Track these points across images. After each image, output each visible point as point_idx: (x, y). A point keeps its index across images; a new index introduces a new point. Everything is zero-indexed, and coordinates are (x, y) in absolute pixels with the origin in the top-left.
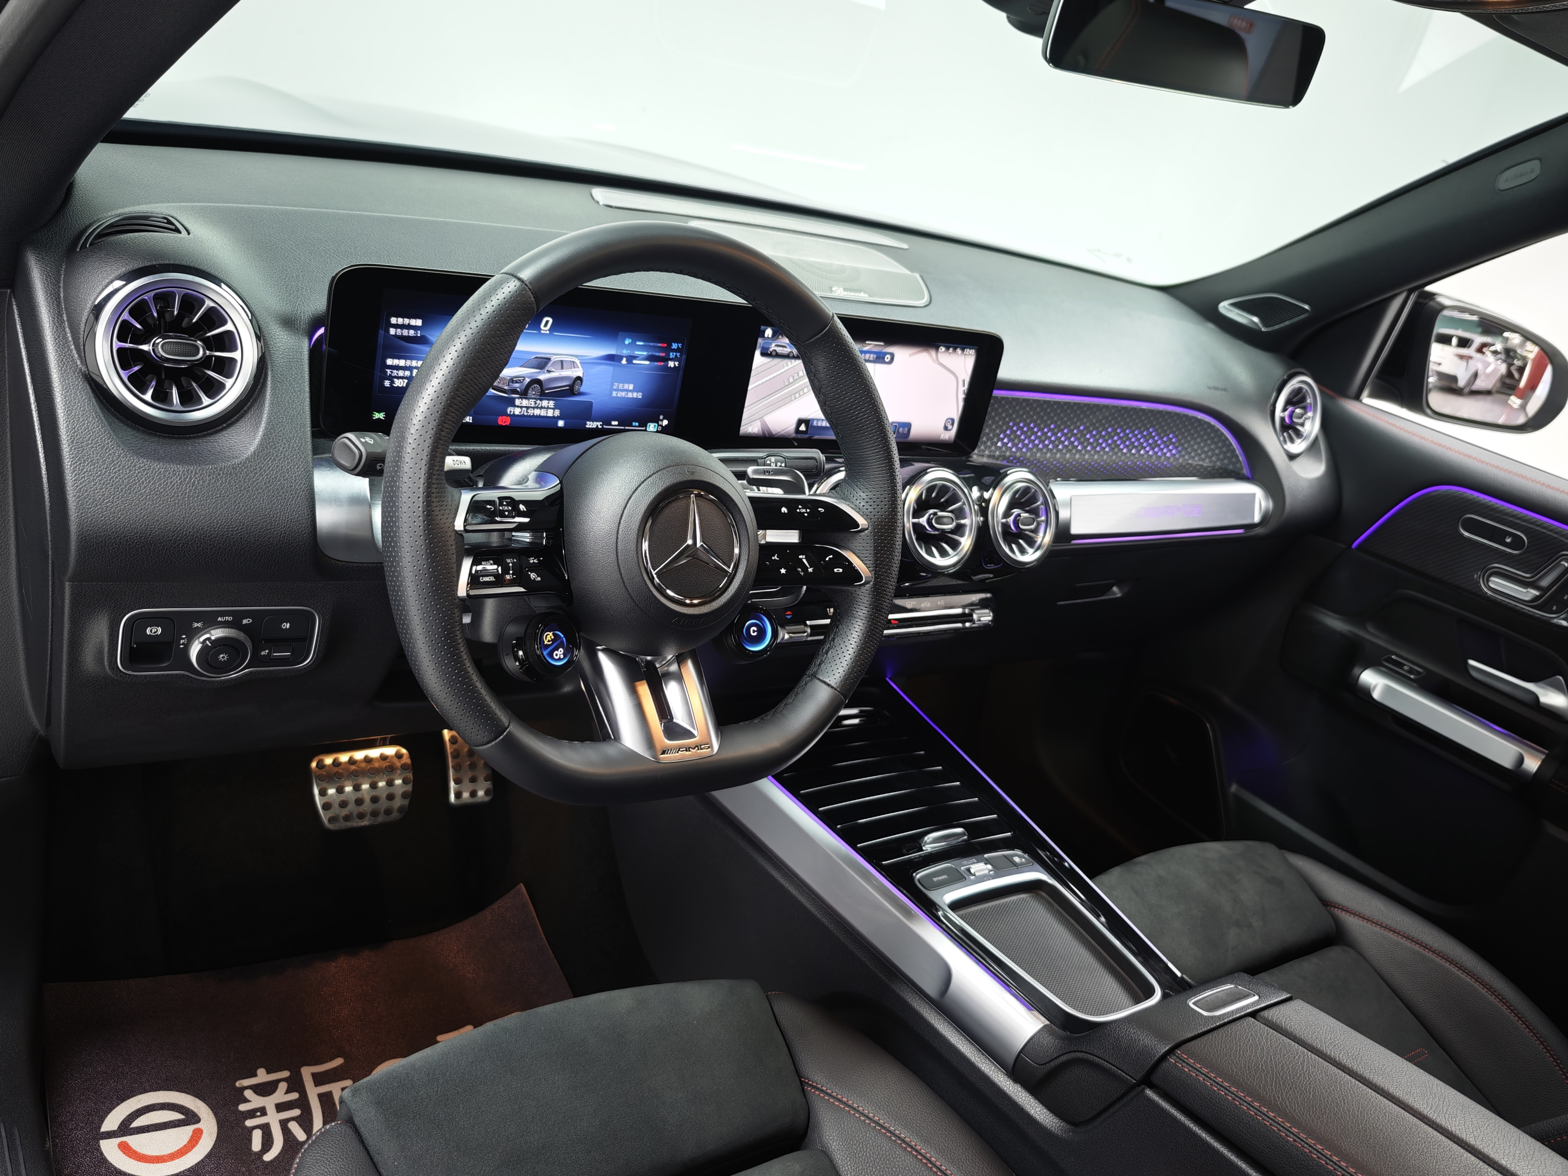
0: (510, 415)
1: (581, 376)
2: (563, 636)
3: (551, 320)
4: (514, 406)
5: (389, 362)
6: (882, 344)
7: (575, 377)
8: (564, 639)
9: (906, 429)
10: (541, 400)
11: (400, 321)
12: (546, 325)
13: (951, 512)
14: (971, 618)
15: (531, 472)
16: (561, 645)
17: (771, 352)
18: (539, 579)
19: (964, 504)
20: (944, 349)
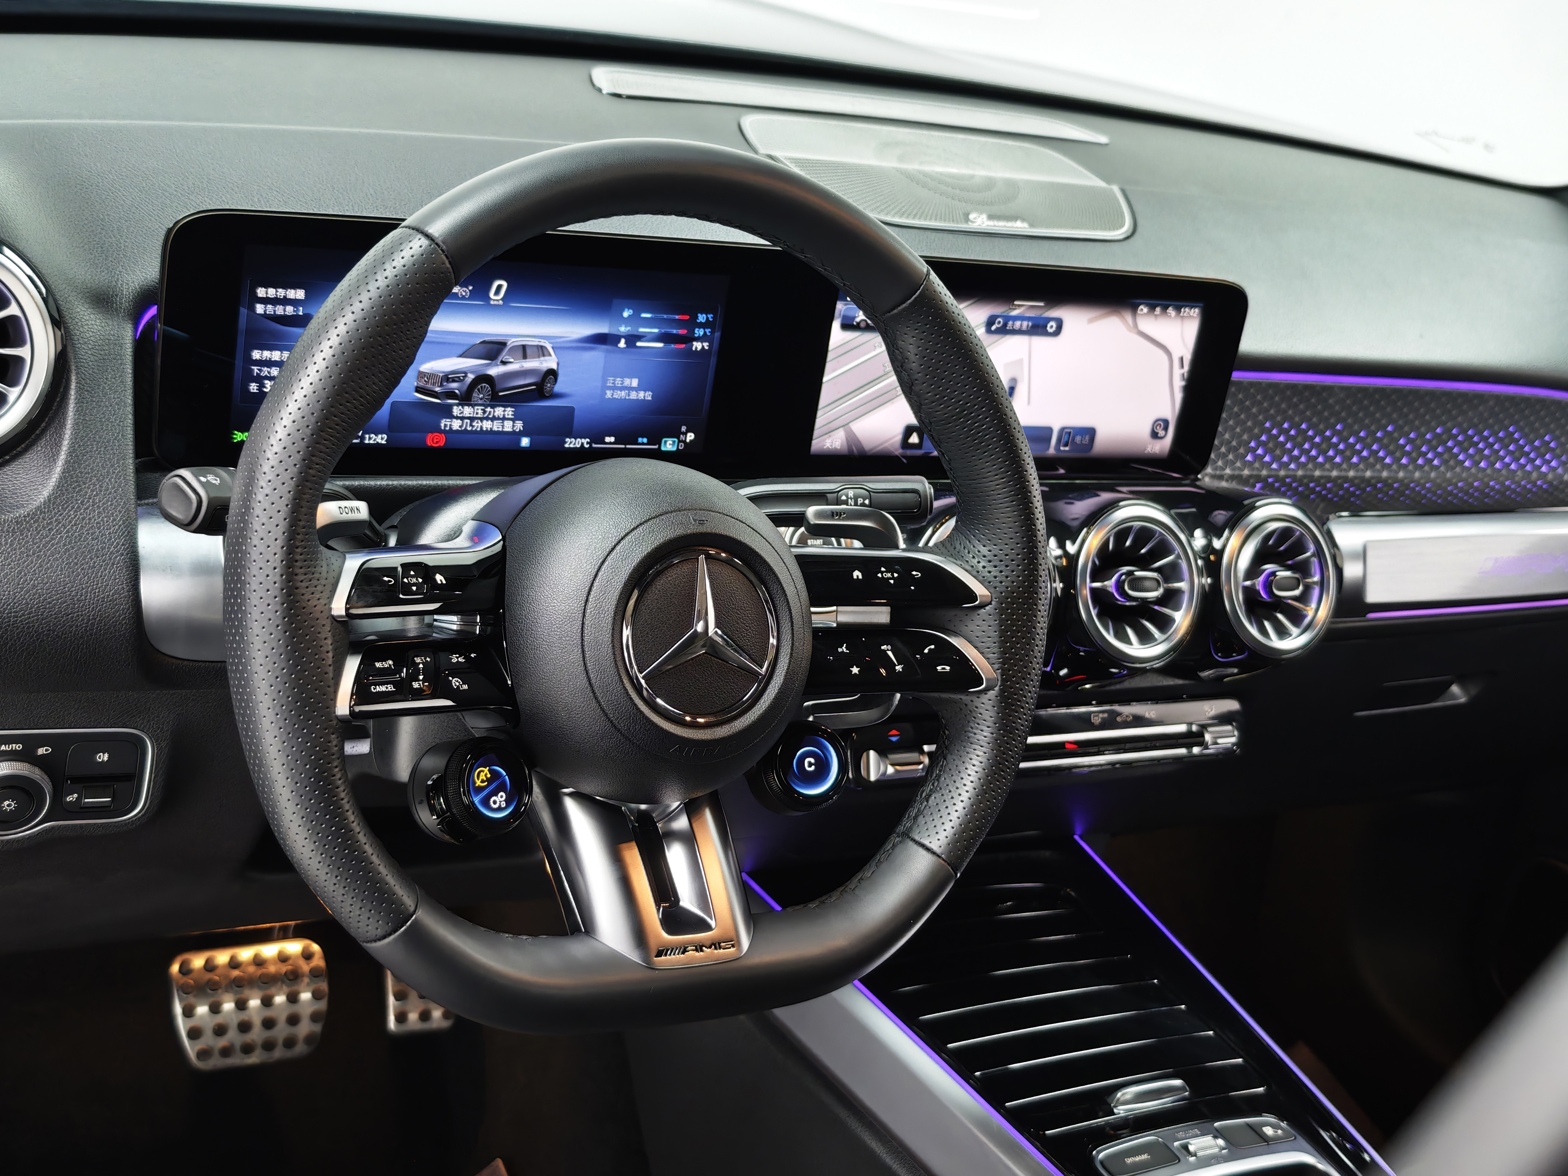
0: (445, 432)
1: (554, 367)
2: (504, 774)
3: (505, 284)
4: (452, 417)
5: (256, 355)
6: (1042, 304)
7: (545, 369)
8: (507, 777)
9: (1087, 438)
10: (493, 407)
11: (271, 292)
12: (497, 292)
13: (1158, 570)
14: (1201, 739)
15: (467, 521)
16: (501, 787)
17: (858, 324)
18: (465, 687)
19: (1178, 557)
20: (1145, 310)
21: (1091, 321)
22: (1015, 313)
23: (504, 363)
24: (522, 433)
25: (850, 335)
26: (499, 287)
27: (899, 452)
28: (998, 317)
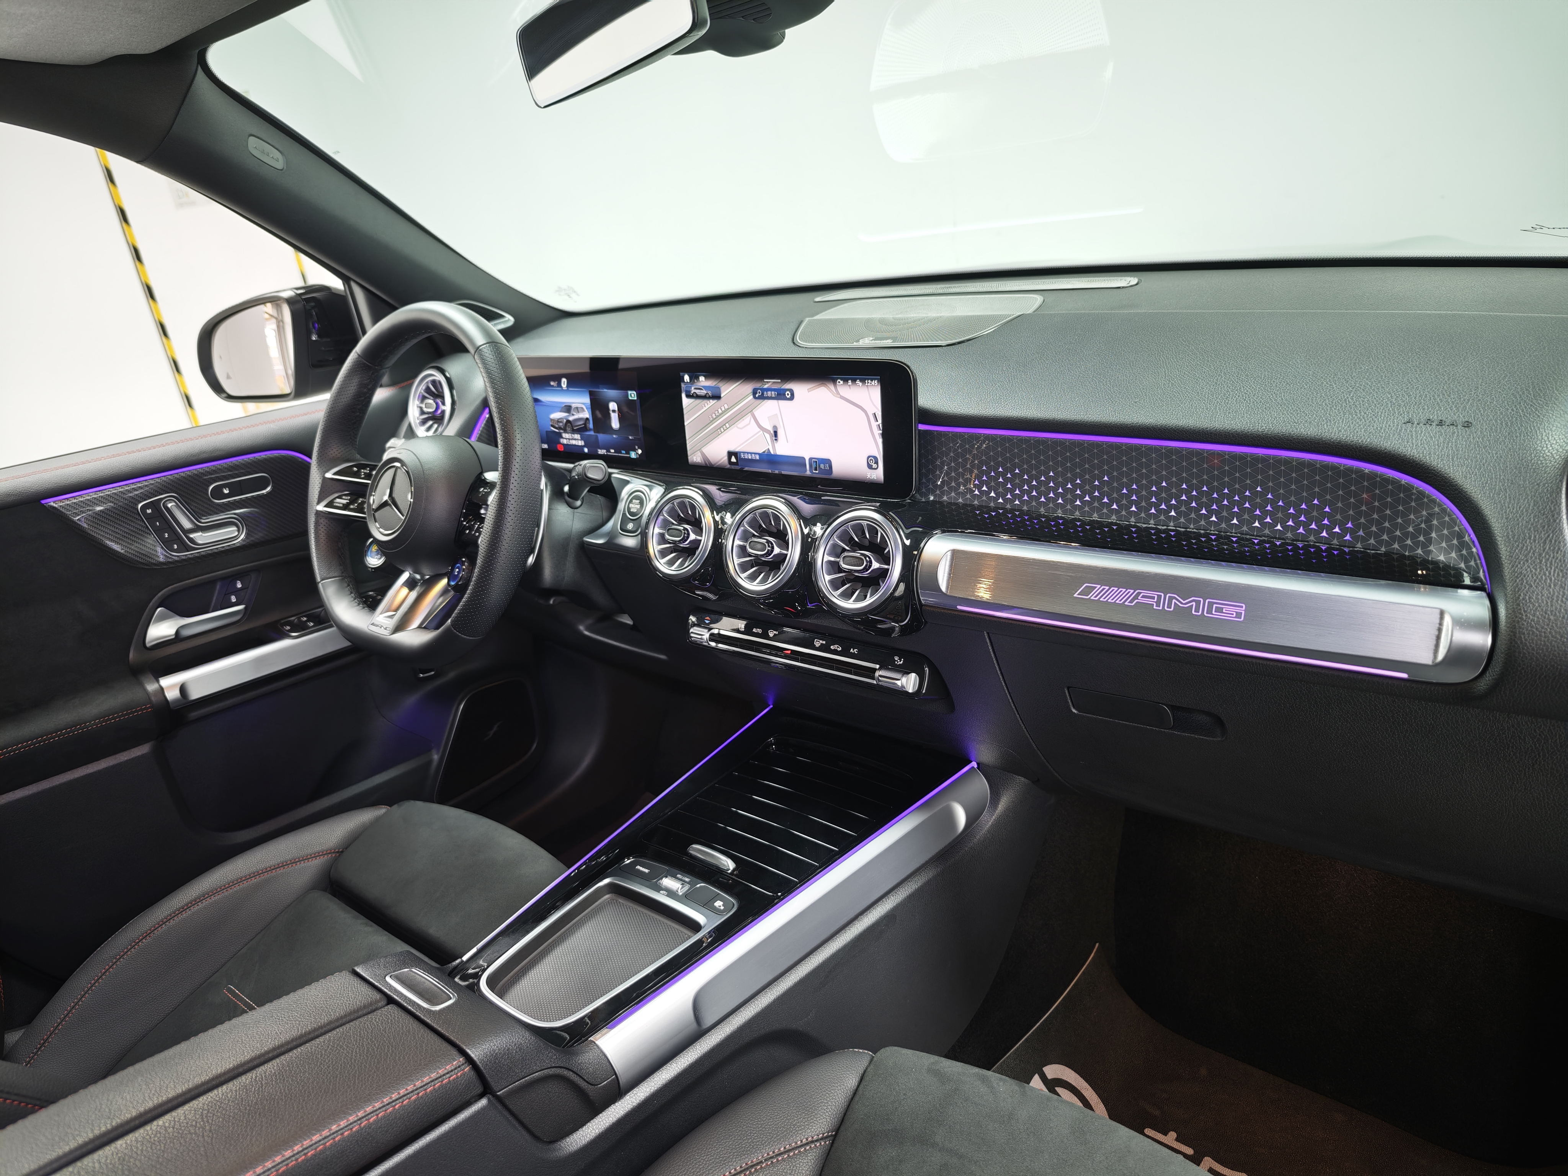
0: (562, 444)
3: (565, 380)
4: (563, 438)
6: (779, 381)
7: (585, 418)
9: (827, 466)
10: (574, 434)
12: (564, 384)
14: (871, 674)
17: (693, 394)
20: (842, 382)
21: (809, 390)
22: (766, 386)
23: (573, 415)
24: (584, 446)
25: (691, 401)
26: (564, 382)
27: (728, 466)
28: (758, 389)
